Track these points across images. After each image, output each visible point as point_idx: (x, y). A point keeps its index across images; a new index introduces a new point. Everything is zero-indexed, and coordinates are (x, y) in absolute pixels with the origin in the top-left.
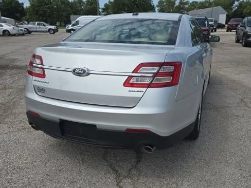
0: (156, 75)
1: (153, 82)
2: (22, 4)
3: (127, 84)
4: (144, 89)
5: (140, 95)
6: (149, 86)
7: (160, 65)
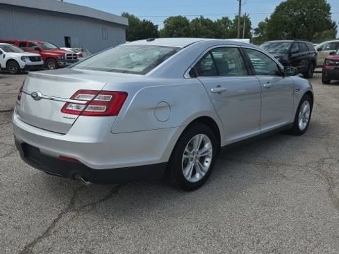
0: (89, 103)
1: (86, 110)
2: (157, 26)
3: (64, 110)
4: (76, 116)
5: (71, 122)
6: (81, 113)
7: (97, 93)
